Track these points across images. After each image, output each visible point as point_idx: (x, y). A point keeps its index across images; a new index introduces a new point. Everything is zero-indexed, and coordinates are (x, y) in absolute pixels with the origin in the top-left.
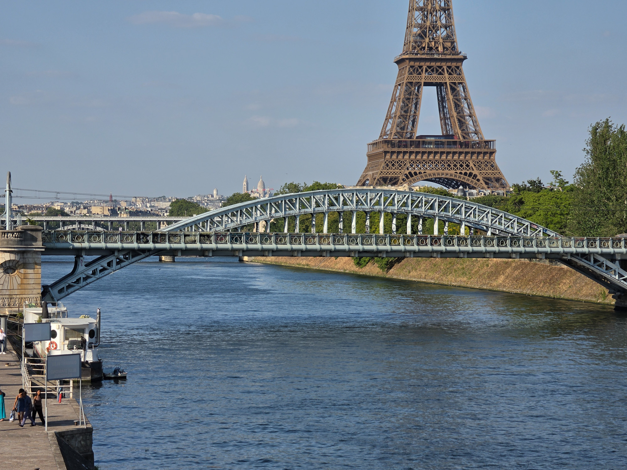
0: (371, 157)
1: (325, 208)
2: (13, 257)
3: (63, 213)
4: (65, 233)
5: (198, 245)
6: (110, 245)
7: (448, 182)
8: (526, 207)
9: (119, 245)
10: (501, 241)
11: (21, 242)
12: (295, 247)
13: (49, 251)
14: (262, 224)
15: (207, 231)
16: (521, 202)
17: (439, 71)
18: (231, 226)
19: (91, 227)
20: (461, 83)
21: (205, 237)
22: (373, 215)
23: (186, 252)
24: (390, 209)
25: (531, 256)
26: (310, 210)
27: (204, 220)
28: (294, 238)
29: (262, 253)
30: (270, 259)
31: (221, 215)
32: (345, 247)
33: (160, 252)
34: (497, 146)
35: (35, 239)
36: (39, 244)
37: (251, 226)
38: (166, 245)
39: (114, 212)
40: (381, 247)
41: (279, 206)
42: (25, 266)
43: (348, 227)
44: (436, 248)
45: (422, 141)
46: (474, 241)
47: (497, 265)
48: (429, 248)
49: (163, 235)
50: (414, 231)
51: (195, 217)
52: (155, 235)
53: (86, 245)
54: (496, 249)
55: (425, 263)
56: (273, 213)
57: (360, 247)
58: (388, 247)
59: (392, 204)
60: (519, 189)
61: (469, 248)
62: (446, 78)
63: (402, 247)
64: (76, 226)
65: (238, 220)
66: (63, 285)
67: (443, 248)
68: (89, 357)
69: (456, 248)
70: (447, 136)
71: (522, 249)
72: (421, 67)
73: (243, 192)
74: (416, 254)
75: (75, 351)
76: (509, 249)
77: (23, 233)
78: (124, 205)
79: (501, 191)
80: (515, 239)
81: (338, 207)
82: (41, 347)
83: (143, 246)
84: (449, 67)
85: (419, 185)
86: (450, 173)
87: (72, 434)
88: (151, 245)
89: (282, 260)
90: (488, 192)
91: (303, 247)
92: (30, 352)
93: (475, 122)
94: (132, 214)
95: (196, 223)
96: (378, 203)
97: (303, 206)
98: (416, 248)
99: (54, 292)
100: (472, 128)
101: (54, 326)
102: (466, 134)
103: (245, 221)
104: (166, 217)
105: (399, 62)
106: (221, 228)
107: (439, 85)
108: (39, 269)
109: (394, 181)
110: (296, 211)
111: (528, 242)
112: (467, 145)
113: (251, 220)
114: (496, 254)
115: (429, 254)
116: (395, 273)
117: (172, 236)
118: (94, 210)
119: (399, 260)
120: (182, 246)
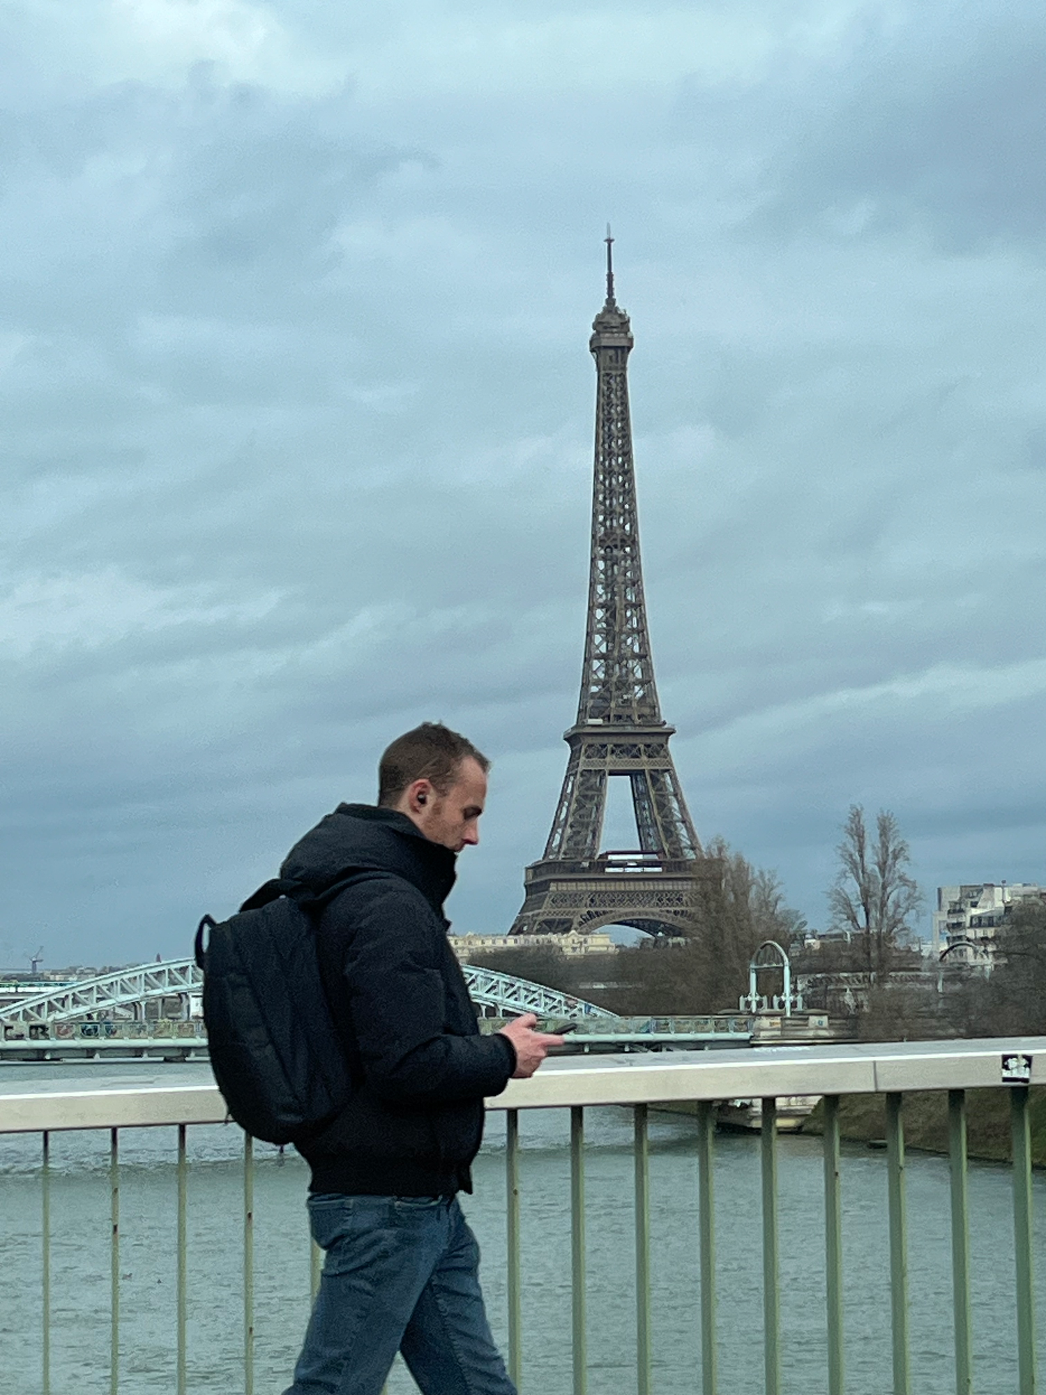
0: (530, 888)
17: (635, 753)
20: (667, 771)
45: (608, 861)
62: (645, 763)
70: (646, 853)
72: (604, 746)
84: (648, 746)
86: (654, 912)
93: (690, 832)
100: (686, 841)
102: (676, 850)
105: (569, 738)
107: (634, 774)
109: (565, 926)
112: (678, 866)
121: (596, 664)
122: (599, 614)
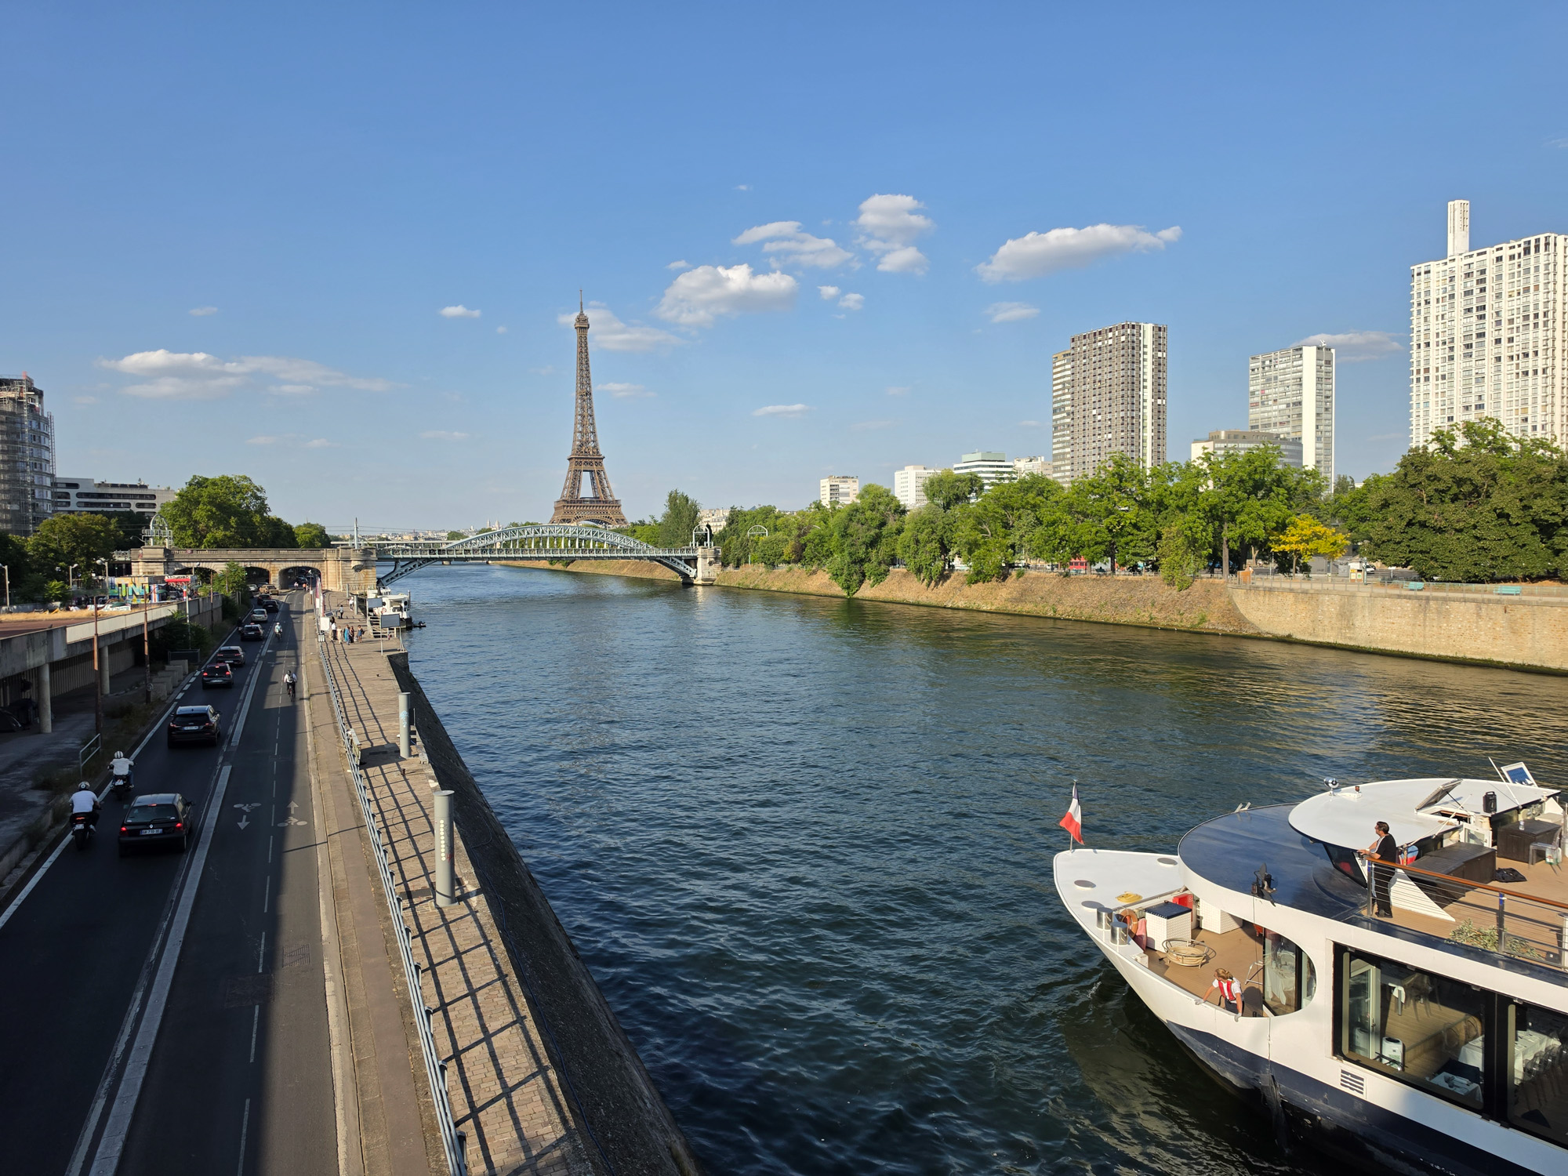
0: (556, 508)
1: (532, 535)
2: (360, 563)
3: (387, 540)
4: (389, 550)
5: (463, 556)
6: (414, 556)
7: (597, 521)
8: (638, 534)
9: (419, 556)
10: (625, 551)
11: (364, 555)
12: (517, 555)
13: (380, 560)
14: (498, 544)
15: (468, 548)
16: (635, 531)
17: (591, 464)
18: (482, 545)
19: (404, 547)
20: (602, 470)
21: (467, 551)
22: (558, 538)
23: (457, 559)
24: (567, 535)
25: (640, 558)
26: (524, 536)
27: (466, 543)
28: (516, 551)
29: (499, 559)
30: (503, 562)
31: (475, 539)
32: (544, 555)
33: (442, 559)
34: (622, 503)
35: (372, 554)
36: (375, 556)
37: (492, 545)
38: (446, 556)
39: (416, 539)
40: (563, 555)
41: (507, 534)
42: (367, 568)
43: (544, 545)
44: (591, 555)
45: (583, 500)
46: (611, 551)
47: (623, 563)
48: (588, 555)
49: (444, 550)
50: (580, 547)
51: (461, 541)
52: (439, 550)
53: (401, 556)
54: (623, 555)
55: (586, 562)
56: (504, 538)
57: (552, 555)
58: (566, 555)
59: (568, 532)
60: (634, 525)
61: (609, 555)
62: (595, 468)
63: (574, 555)
64: (395, 546)
65: (485, 542)
66: (389, 578)
67: (595, 555)
68: (405, 615)
69: (602, 555)
70: (596, 498)
71: (636, 555)
72: (581, 462)
73: (488, 527)
74: (581, 558)
75: (397, 613)
76: (629, 555)
77: (365, 550)
78: (421, 535)
79: (625, 526)
80: (632, 550)
81: (539, 535)
82: (377, 611)
83: (433, 556)
84: (596, 462)
85: (582, 523)
86: (598, 517)
87: (397, 656)
88: (437, 556)
89: (510, 562)
90: (618, 526)
91: (521, 555)
92: (371, 614)
93: (610, 490)
94: (426, 539)
95: (462, 544)
96: (561, 532)
97: (520, 534)
98: (581, 555)
99: (384, 581)
100: (608, 494)
101: (384, 600)
102: (605, 496)
103: (489, 543)
104: (445, 540)
105: (569, 459)
106: (476, 546)
107: (591, 471)
108: (375, 569)
109: (569, 521)
110: (517, 537)
111: (638, 551)
112: (606, 502)
113: (492, 542)
114: (622, 558)
115: (588, 558)
116: (571, 568)
117: (449, 551)
118: (405, 537)
119: (573, 561)
120: (455, 556)
121: (578, 434)
122: (579, 417)
